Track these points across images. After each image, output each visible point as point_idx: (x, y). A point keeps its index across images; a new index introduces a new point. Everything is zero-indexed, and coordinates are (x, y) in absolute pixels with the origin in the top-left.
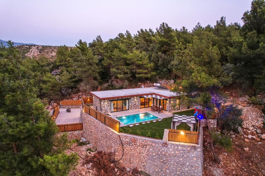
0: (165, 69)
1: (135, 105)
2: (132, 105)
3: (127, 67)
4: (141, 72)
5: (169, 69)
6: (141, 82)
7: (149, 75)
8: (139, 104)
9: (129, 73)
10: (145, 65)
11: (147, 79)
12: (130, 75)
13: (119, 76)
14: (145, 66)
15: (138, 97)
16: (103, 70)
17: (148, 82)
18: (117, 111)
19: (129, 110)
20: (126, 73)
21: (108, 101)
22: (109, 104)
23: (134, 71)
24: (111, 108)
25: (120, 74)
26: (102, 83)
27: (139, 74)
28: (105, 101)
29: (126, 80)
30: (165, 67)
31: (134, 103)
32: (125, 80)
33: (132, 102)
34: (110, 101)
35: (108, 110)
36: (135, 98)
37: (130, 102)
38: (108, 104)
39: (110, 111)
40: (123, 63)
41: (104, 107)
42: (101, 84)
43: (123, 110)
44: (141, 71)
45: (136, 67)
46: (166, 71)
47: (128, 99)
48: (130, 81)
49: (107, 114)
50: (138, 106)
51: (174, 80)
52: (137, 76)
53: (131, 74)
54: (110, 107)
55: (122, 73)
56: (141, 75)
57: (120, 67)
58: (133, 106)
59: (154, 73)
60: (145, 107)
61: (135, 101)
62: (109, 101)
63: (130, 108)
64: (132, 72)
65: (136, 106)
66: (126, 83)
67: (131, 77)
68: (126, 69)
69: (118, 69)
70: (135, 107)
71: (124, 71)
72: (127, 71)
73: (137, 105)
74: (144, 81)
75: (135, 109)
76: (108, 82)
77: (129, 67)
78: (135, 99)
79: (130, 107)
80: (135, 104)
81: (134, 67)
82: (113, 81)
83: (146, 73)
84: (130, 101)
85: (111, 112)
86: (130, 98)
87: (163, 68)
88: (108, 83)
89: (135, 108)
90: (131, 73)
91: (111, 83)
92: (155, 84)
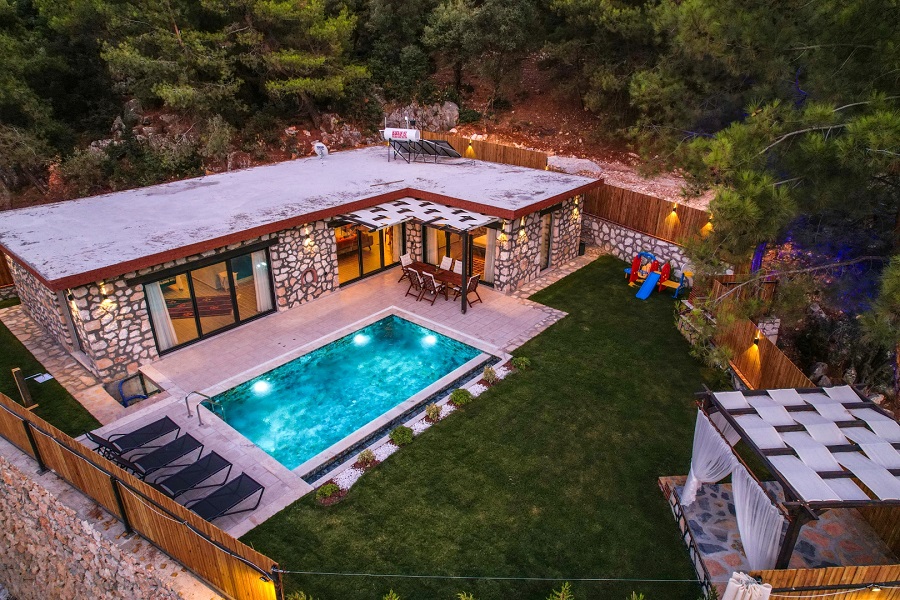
0: (409, 51)
1: (309, 277)
2: (293, 281)
3: (208, 36)
4: (290, 64)
5: (426, 49)
6: (295, 124)
7: (337, 84)
8: (330, 263)
9: (225, 73)
10: (310, 25)
11: (324, 103)
12: (234, 87)
13: (168, 93)
14: (312, 32)
15: (320, 226)
16: (60, 62)
17: (333, 120)
18: (202, 337)
19: (274, 309)
20: (204, 76)
21: (121, 284)
22: (129, 303)
23: (250, 60)
24: (153, 329)
25: (174, 80)
26: (72, 142)
27: (283, 76)
28: (94, 291)
29: (217, 120)
30: (403, 40)
31: (304, 267)
32: (204, 115)
33: (292, 258)
34: (139, 287)
35: (138, 349)
36: (307, 231)
37: (276, 264)
38: (124, 310)
39: (153, 352)
40: (178, 12)
41: (95, 332)
42: (60, 145)
43: (238, 323)
44: (291, 57)
45: (260, 37)
46: (417, 61)
47: (265, 247)
48: (236, 121)
49: (131, 373)
50: (329, 277)
51: (455, 101)
52: (273, 87)
53: (241, 81)
54: (146, 326)
55: (184, 77)
56: (297, 84)
57: (162, 36)
58: (297, 286)
59: (361, 71)
60: (362, 276)
61: (308, 250)
62: (131, 283)
63: (279, 302)
64: (240, 69)
65: (315, 278)
66: (219, 131)
67: (238, 96)
68: (201, 48)
69: (151, 50)
70: (312, 285)
71: (194, 66)
72: (214, 63)
73: (320, 272)
74: (310, 118)
75: (310, 297)
76: (105, 130)
77: (220, 36)
78: (307, 242)
79: (280, 292)
80: (312, 270)
81: (250, 37)
82: (135, 123)
83: (320, 73)
84: (274, 256)
85: (161, 353)
86: (275, 241)
87: (395, 42)
88: (109, 135)
89: (312, 290)
90: (236, 75)
91: (128, 135)
92: (388, 133)
